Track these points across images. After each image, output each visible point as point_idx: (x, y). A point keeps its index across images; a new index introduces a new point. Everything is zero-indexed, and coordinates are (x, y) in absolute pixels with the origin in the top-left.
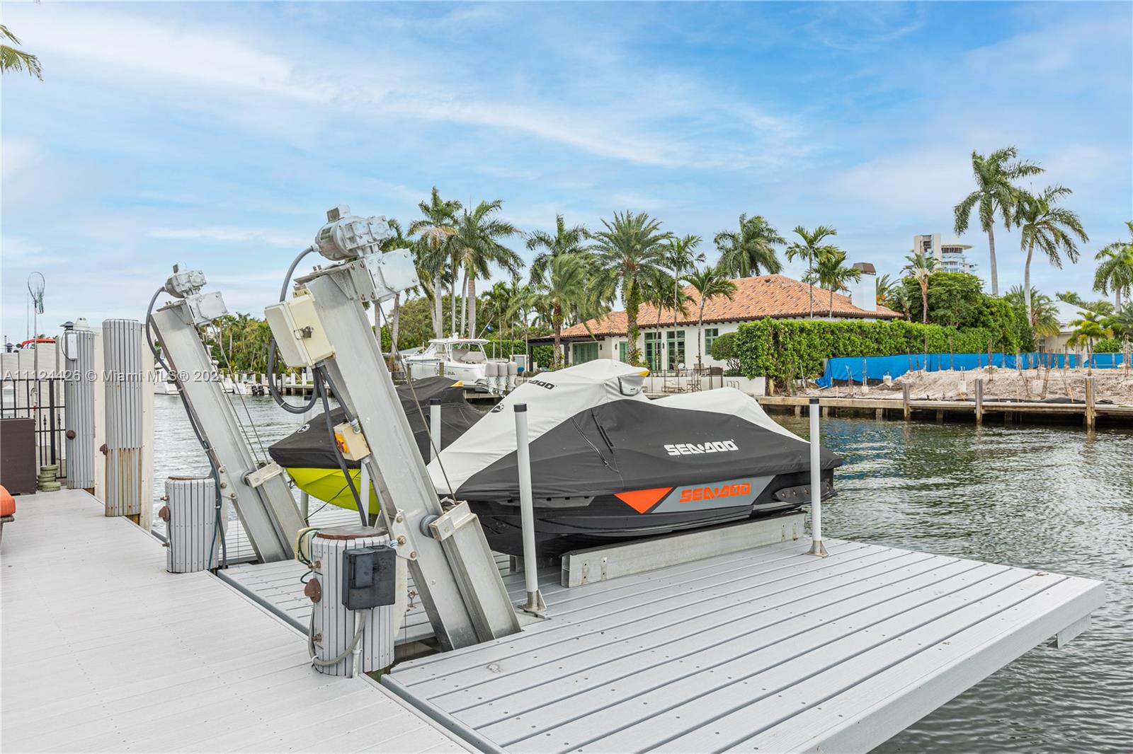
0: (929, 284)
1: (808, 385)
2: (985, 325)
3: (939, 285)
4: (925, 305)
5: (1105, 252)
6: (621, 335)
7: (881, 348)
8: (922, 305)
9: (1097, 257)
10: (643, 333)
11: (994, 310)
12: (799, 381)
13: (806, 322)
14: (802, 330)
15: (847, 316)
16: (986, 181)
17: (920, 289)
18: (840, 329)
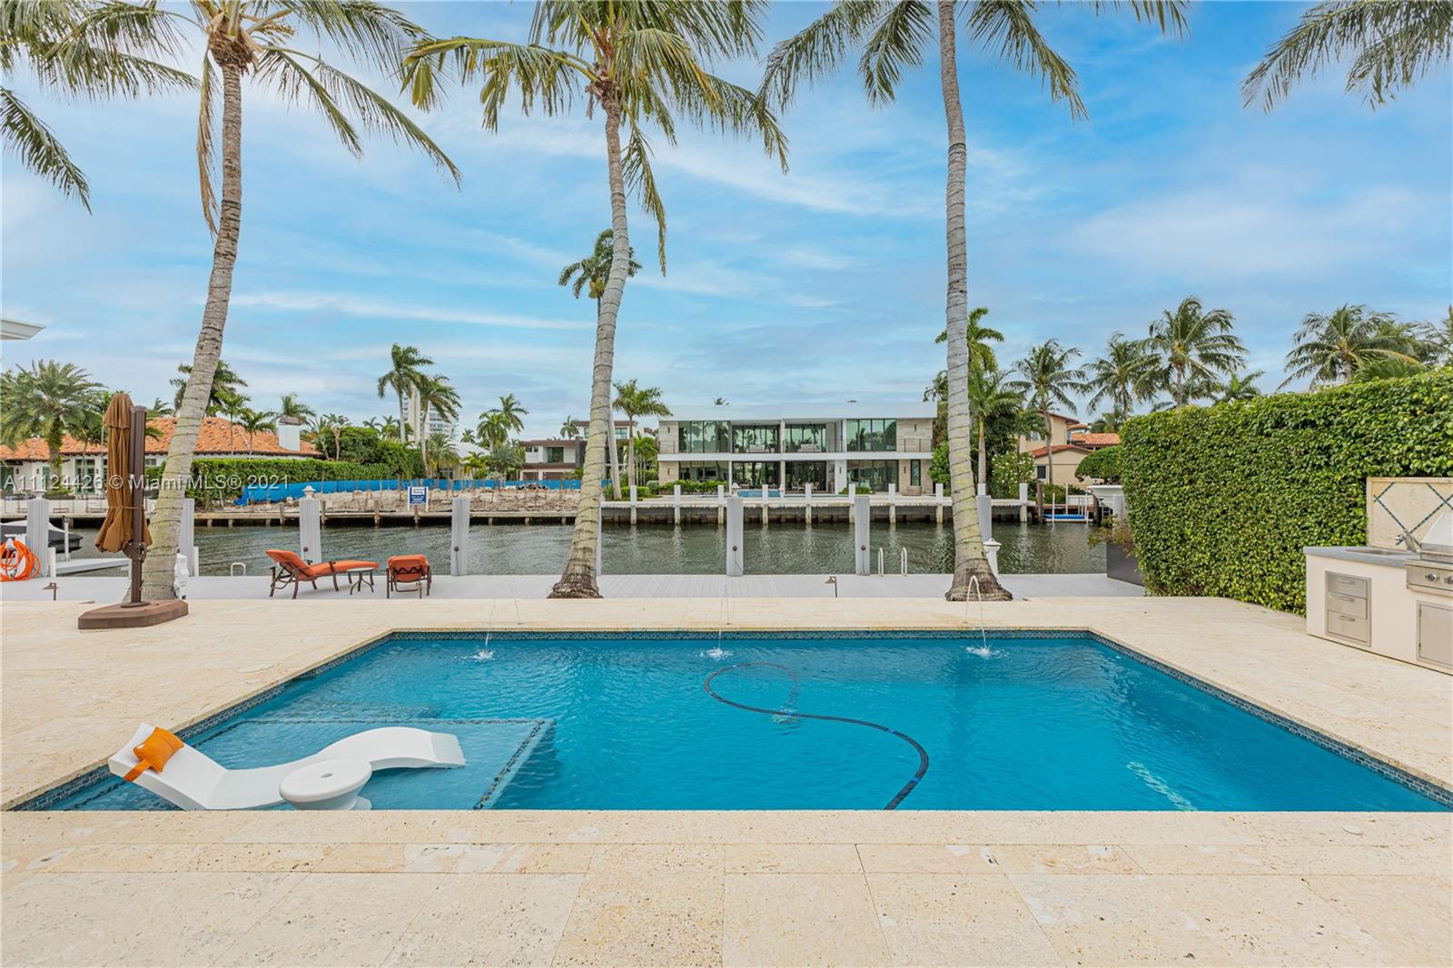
0: (341, 434)
1: (227, 504)
2: (385, 461)
3: (348, 435)
4: (338, 447)
5: (485, 415)
6: (44, 461)
7: (294, 477)
8: (336, 448)
9: (480, 417)
10: (73, 460)
11: (391, 452)
12: (218, 502)
13: (226, 459)
14: (221, 466)
15: (272, 454)
16: (398, 365)
17: (334, 437)
18: (258, 465)
